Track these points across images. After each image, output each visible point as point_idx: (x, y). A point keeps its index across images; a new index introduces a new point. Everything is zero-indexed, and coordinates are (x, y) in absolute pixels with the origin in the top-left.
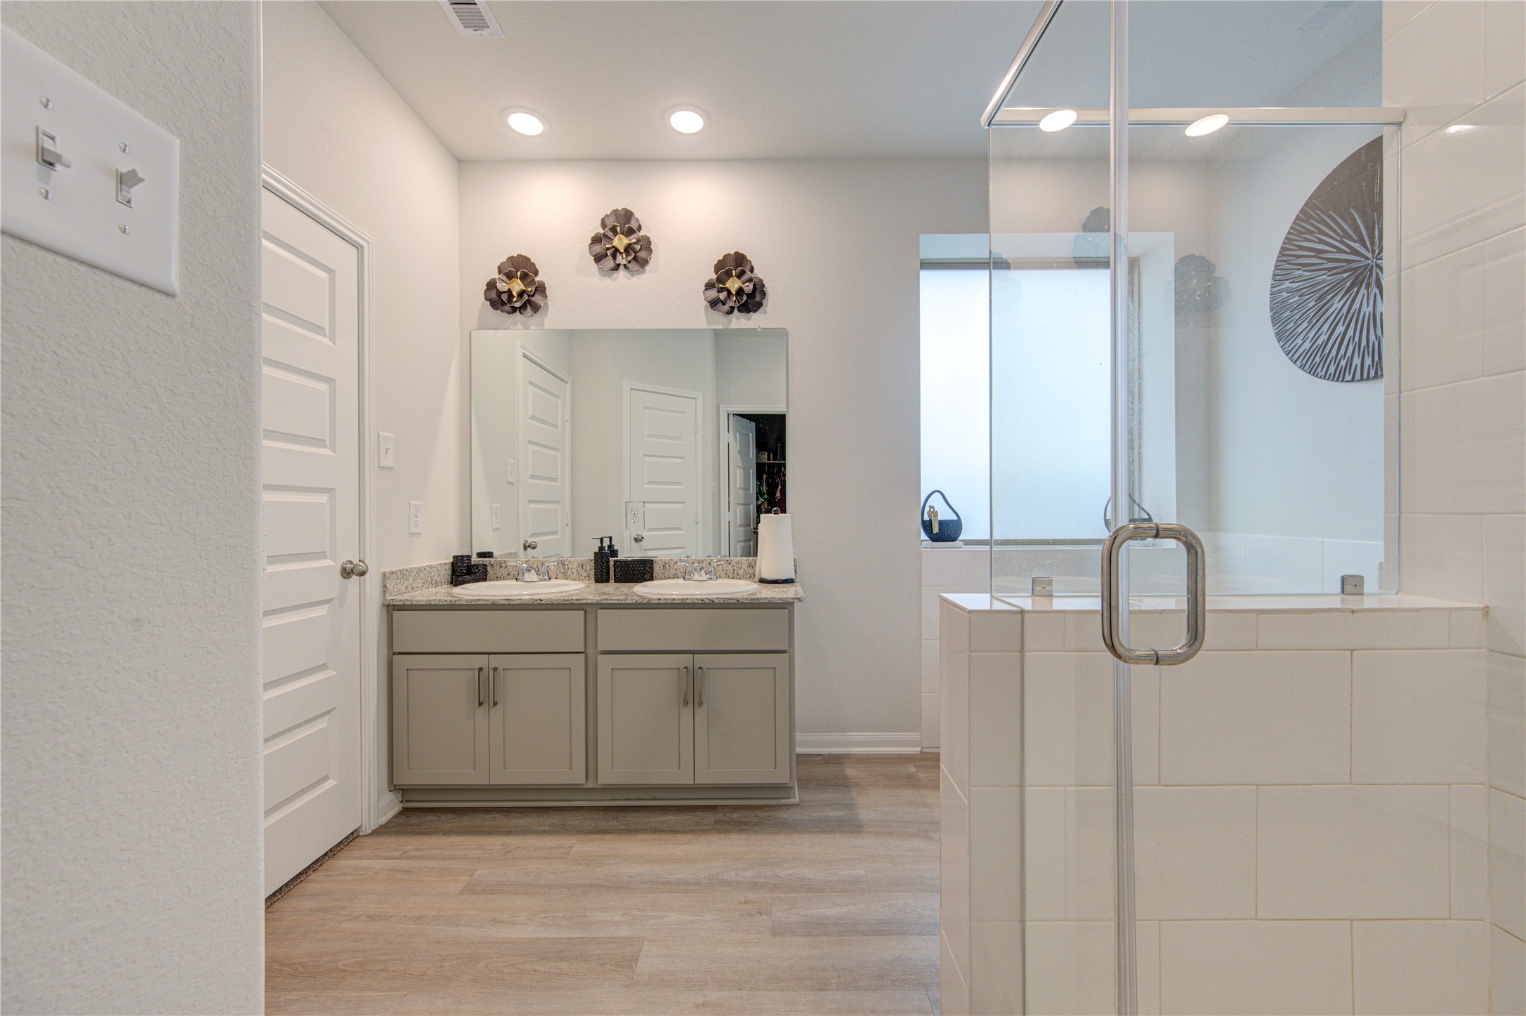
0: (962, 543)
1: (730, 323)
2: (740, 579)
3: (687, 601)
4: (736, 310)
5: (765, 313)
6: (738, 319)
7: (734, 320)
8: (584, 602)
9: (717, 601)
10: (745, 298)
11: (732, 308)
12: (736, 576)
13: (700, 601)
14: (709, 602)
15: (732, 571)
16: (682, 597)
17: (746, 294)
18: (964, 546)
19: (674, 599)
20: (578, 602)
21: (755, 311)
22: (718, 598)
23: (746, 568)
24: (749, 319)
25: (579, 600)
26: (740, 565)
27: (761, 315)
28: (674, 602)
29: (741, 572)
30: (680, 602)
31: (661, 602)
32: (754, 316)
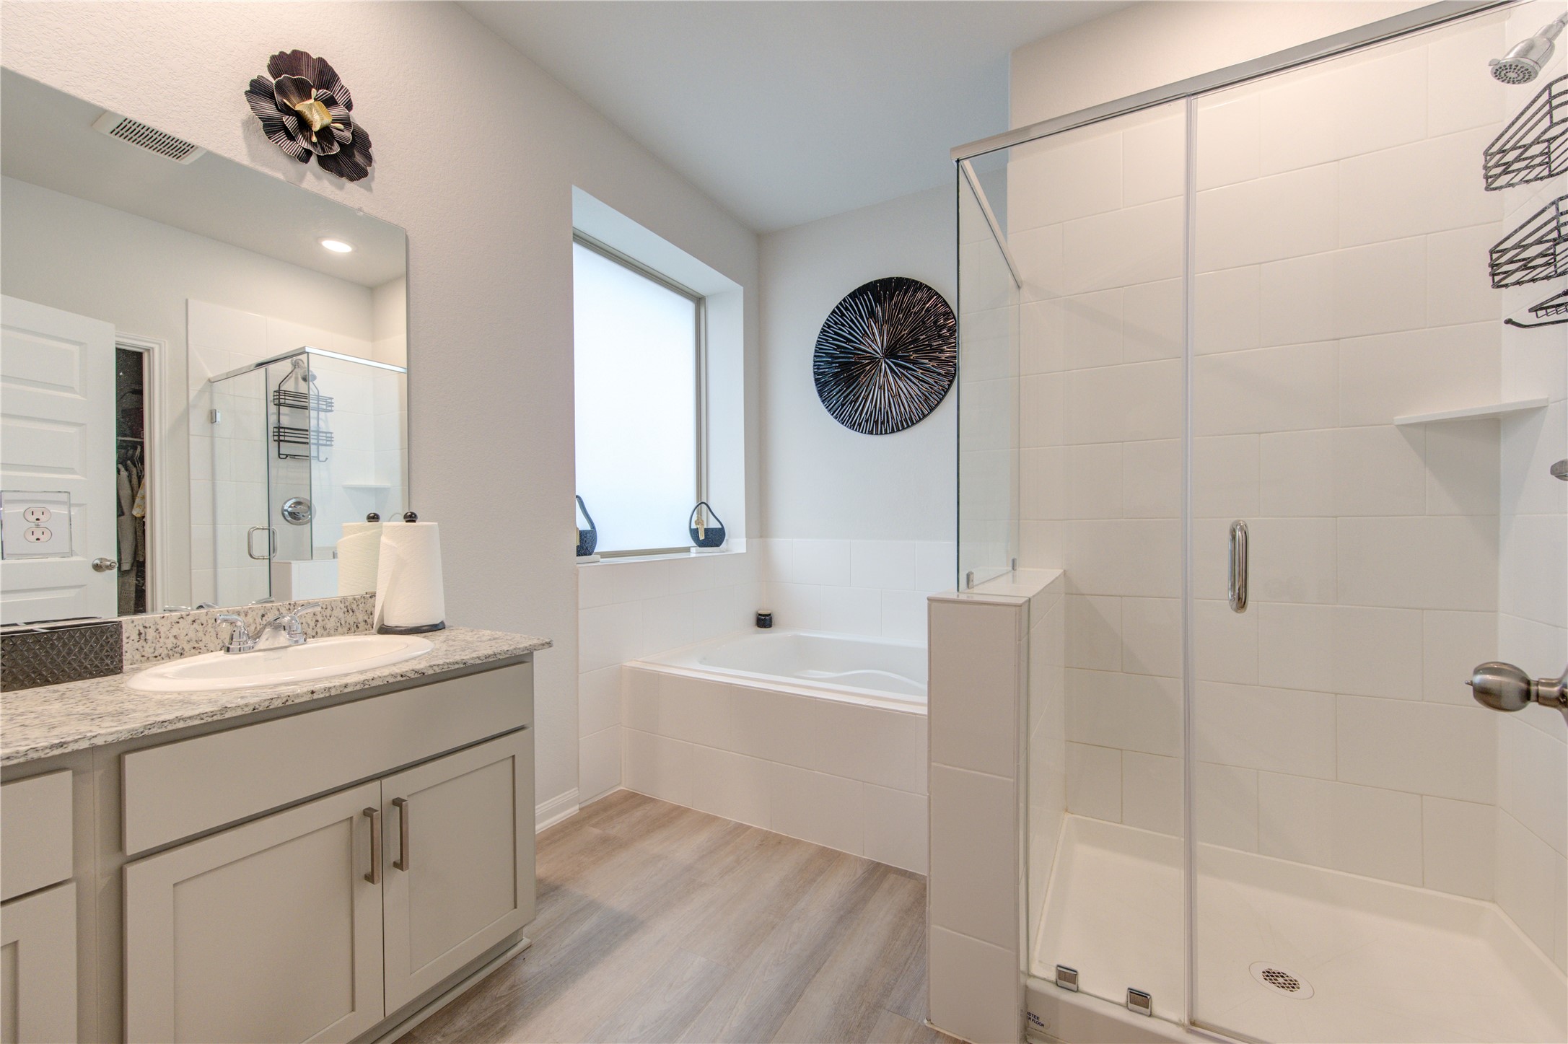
0: (599, 556)
1: (302, 177)
2: (329, 635)
3: (374, 684)
4: (313, 159)
5: (369, 189)
6: (318, 178)
7: (309, 176)
8: (84, 745)
9: (431, 672)
10: (336, 149)
11: (309, 153)
12: (320, 631)
13: (399, 678)
14: (417, 675)
15: (312, 624)
16: (362, 678)
17: (341, 145)
18: (602, 560)
19: (346, 686)
20: (57, 752)
21: (352, 179)
22: (431, 666)
23: (341, 615)
24: (341, 188)
25: (61, 745)
26: (328, 612)
27: (362, 190)
28: (346, 690)
29: (331, 624)
30: (358, 687)
31: (316, 696)
32: (351, 187)
